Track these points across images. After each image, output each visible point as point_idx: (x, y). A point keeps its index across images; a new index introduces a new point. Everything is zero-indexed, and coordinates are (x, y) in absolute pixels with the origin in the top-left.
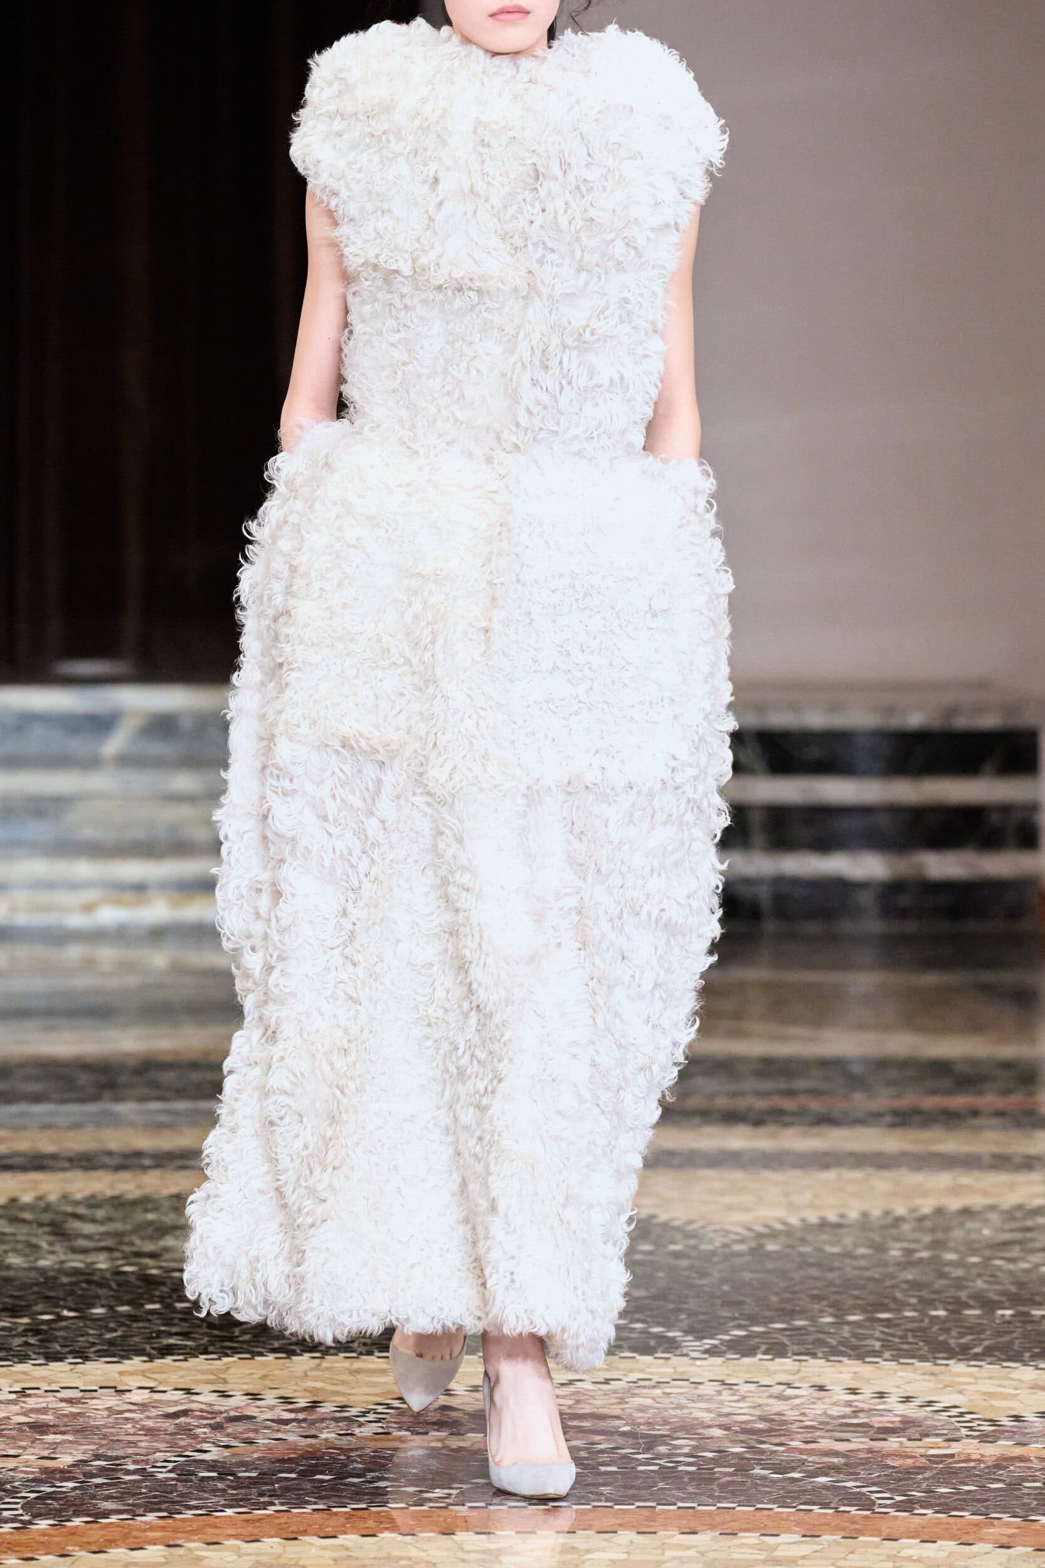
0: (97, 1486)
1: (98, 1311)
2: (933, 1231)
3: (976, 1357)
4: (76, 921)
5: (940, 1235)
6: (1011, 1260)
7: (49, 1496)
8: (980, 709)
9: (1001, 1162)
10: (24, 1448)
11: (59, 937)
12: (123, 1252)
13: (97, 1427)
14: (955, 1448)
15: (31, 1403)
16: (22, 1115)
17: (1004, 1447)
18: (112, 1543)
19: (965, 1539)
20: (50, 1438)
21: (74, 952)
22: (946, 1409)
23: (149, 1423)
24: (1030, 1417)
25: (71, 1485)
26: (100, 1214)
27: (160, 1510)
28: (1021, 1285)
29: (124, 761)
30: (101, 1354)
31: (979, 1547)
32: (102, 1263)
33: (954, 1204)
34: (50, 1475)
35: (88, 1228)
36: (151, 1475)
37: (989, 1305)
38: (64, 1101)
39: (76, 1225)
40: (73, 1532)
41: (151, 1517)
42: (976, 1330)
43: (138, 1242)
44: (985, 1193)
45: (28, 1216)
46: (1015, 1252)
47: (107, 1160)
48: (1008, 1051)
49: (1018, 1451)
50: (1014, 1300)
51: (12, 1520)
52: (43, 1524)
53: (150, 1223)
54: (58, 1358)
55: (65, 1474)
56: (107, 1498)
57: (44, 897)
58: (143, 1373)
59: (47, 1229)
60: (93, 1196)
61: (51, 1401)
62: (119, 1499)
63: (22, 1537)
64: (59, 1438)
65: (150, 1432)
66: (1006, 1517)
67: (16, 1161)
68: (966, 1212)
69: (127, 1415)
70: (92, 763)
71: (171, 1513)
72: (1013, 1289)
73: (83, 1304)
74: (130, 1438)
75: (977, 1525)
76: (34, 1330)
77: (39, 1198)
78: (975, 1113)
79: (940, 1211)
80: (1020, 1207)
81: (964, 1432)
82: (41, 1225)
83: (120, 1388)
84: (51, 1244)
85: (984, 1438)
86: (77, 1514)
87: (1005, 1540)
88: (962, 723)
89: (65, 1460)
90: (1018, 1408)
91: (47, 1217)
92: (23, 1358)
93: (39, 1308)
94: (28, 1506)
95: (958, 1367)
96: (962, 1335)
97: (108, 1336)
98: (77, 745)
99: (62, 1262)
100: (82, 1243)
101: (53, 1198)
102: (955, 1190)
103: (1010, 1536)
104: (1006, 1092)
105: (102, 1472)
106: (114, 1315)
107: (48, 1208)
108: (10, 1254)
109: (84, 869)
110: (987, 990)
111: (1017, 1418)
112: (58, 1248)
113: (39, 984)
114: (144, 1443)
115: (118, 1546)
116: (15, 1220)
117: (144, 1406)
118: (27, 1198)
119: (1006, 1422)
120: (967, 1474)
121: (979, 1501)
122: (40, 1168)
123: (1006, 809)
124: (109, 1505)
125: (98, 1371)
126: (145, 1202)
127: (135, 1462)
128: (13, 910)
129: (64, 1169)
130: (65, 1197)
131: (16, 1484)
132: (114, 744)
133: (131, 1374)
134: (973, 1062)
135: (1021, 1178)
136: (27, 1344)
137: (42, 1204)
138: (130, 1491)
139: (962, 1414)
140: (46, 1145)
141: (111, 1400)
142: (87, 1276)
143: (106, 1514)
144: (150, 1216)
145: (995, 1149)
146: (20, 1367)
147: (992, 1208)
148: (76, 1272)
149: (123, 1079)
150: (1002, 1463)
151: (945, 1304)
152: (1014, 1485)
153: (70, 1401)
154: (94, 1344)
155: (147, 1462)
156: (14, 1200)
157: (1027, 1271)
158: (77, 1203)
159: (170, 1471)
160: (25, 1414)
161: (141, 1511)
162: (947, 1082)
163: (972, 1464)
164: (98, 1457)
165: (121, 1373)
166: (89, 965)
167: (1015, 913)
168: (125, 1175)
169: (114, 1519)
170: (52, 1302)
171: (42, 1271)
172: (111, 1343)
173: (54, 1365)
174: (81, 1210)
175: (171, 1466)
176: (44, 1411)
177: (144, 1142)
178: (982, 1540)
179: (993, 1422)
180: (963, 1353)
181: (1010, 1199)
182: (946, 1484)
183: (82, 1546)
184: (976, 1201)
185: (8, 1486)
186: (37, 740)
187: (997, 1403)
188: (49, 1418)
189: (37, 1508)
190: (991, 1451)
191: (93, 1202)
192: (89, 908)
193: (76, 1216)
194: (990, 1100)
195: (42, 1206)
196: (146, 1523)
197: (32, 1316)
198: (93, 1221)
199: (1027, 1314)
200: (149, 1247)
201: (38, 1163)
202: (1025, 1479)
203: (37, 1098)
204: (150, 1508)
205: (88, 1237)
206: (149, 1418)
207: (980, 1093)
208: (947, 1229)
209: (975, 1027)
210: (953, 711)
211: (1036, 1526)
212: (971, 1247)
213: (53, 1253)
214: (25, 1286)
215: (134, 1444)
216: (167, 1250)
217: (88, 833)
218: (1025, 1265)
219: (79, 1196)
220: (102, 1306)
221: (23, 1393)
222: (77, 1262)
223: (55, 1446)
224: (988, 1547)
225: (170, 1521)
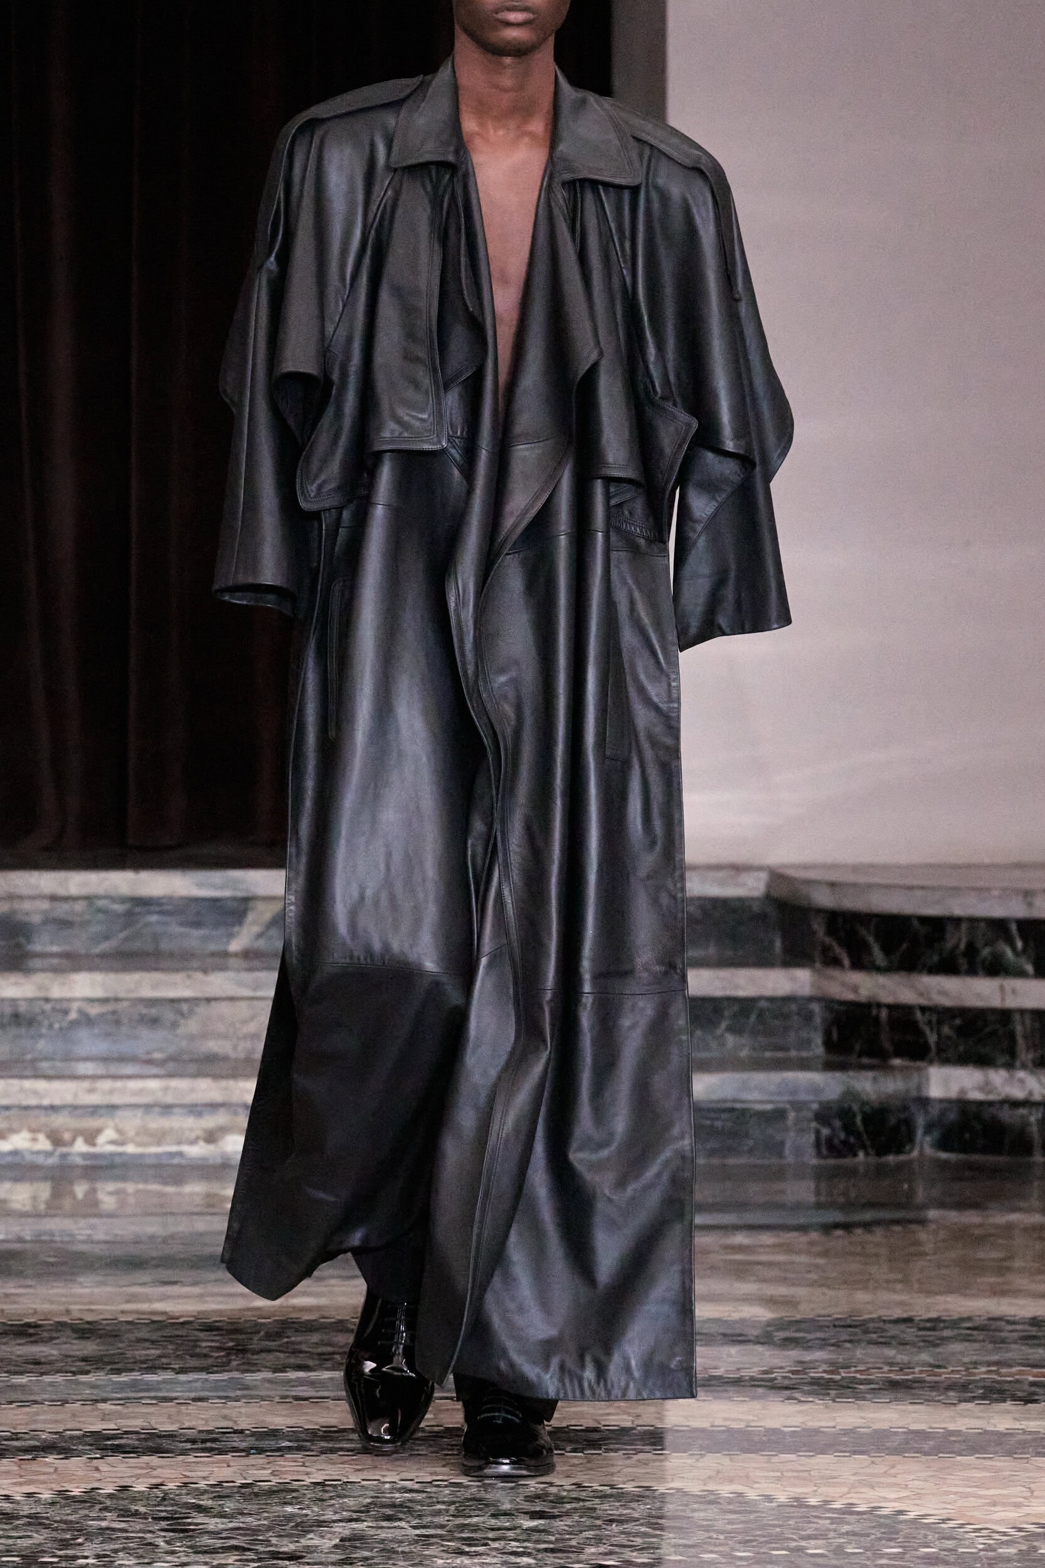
4: (197, 1151)
11: (176, 1171)
12: (257, 1552)
16: (134, 1385)
21: (193, 1190)
26: (229, 1506)
29: (252, 959)
35: (213, 1524)
38: (183, 1371)
39: (200, 1519)
43: (274, 1540)
45: (141, 1506)
47: (237, 1442)
53: (289, 1518)
57: (157, 1123)
59: (164, 1524)
60: (220, 1484)
67: (129, 1442)
70: (219, 960)
77: (156, 1487)
82: (157, 1519)
84: (167, 1543)
91: (165, 1510)
98: (197, 939)
100: (206, 1541)
101: (172, 1485)
107: (165, 1498)
108: (121, 1554)
112: (177, 1546)
113: (153, 1228)
116: (125, 1513)
118: (140, 1487)
122: (157, 1451)
126: (283, 1492)
129: (184, 1452)
130: (186, 1486)
132: (243, 936)
140: (162, 1420)
144: (289, 1509)
149: (256, 1343)
156: (124, 1488)
166: (212, 1204)
168: (260, 1460)
174: (206, 1502)
177: (280, 1419)
191: (220, 1491)
192: (211, 1136)
193: (200, 1509)
195: (158, 1495)
198: (222, 1515)
200: (288, 1547)
201: (156, 1445)
203: (152, 1366)
205: (215, 1534)
213: (173, 1553)
216: (309, 1550)
217: (210, 1046)
219: (202, 1485)
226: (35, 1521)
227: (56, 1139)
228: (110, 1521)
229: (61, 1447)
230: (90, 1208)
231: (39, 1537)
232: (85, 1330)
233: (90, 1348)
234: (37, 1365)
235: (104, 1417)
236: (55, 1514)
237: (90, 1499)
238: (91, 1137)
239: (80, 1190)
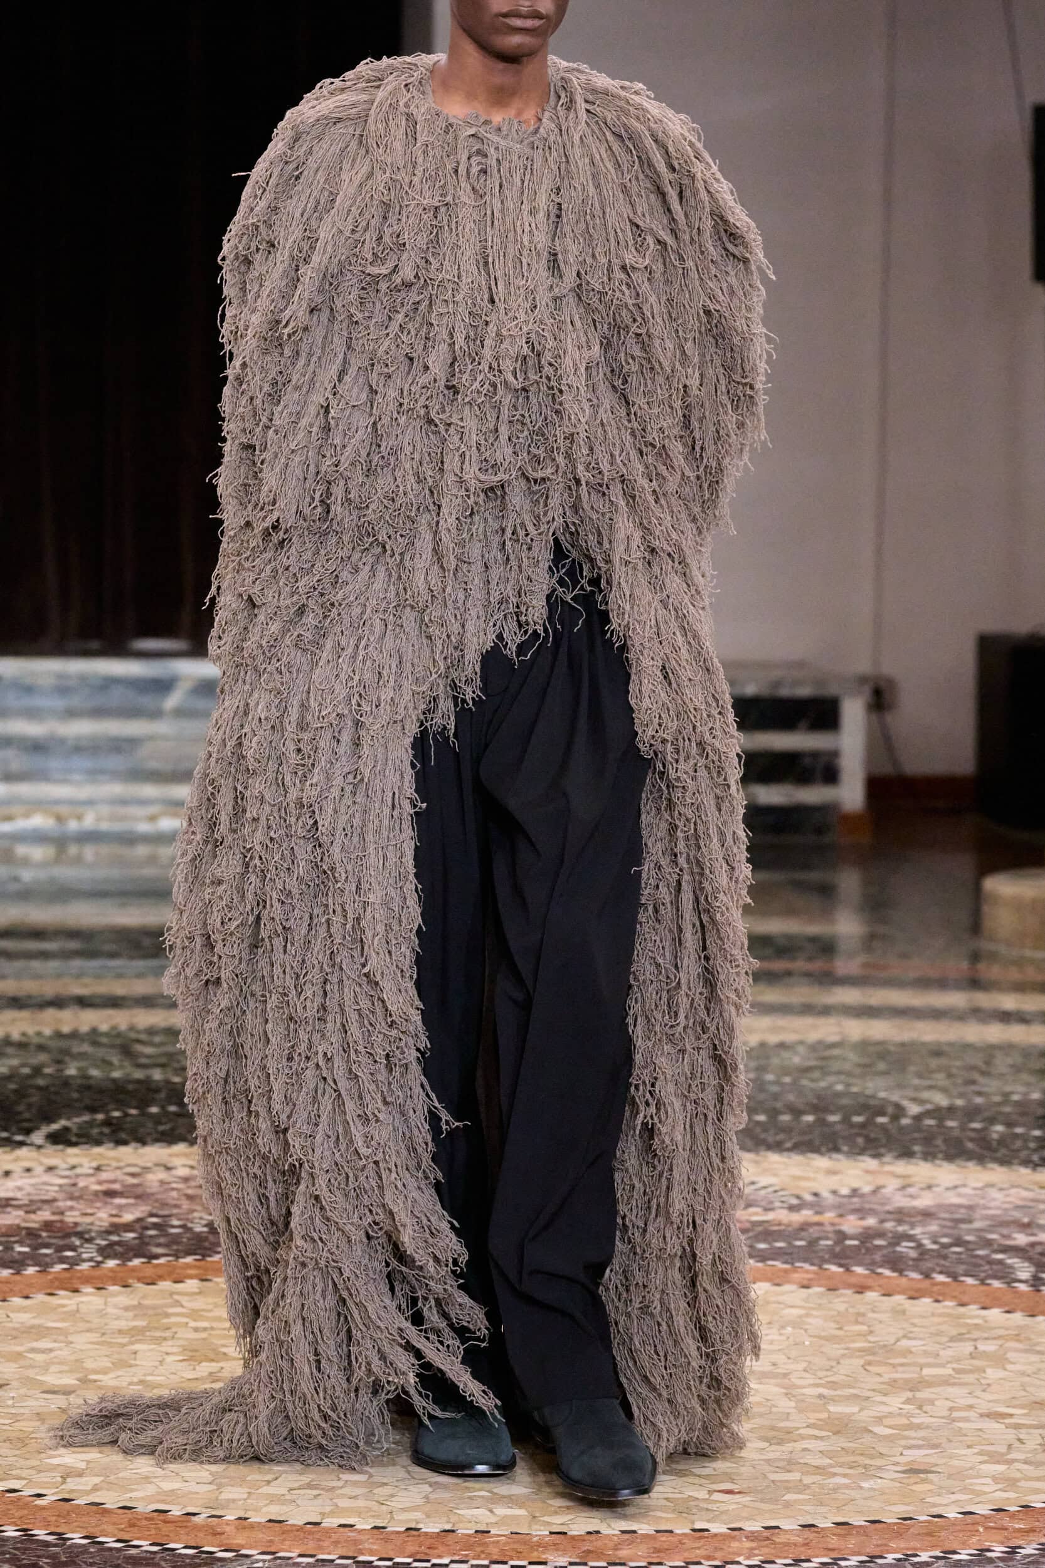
0: (151, 1237)
1: (154, 1110)
2: (758, 1058)
3: (789, 1150)
4: (143, 827)
5: (763, 1062)
6: (813, 1080)
7: (118, 1243)
8: (796, 683)
9: (808, 1009)
10: (98, 1208)
11: (130, 839)
13: (153, 1194)
14: (770, 1216)
15: (104, 1176)
17: (806, 1215)
18: (161, 1278)
19: (777, 1281)
20: (118, 1201)
21: (142, 851)
22: (765, 1188)
23: (190, 1192)
24: (825, 1194)
25: (132, 1235)
26: (157, 1039)
27: (195, 1254)
28: (819, 1097)
29: (180, 713)
30: (157, 1140)
31: (787, 1287)
32: (157, 1075)
33: (773, 1039)
34: (115, 1228)
35: (148, 1050)
36: (190, 1229)
37: (797, 1113)
38: (132, 958)
39: (139, 1048)
40: (134, 1269)
41: (189, 1260)
42: (787, 1130)
44: (795, 1031)
45: (104, 1040)
46: (816, 1074)
47: (161, 1001)
48: (813, 929)
49: (816, 1218)
50: (815, 1109)
51: (91, 1260)
52: (111, 1263)
54: (125, 1143)
55: (128, 1227)
56: (159, 1245)
57: (122, 810)
58: (186, 1155)
59: (118, 1050)
61: (118, 1174)
62: (166, 1246)
63: (97, 1273)
64: (123, 1201)
65: (190, 1198)
66: (807, 1266)
67: (98, 1001)
68: (782, 1046)
69: (174, 1185)
70: (156, 714)
71: (204, 1256)
72: (815, 1101)
73: (143, 1105)
74: (175, 1202)
75: (786, 1271)
76: (108, 1122)
77: (114, 1028)
78: (789, 974)
79: (763, 1045)
80: (820, 1042)
81: (777, 1204)
82: (114, 1047)
83: (169, 1165)
84: (120, 1061)
85: (792, 1208)
86: (137, 1256)
87: (805, 1282)
88: (785, 692)
89: (128, 1217)
90: (815, 1186)
91: (118, 1041)
92: (98, 1143)
93: (111, 1107)
94: (101, 1250)
95: (774, 1158)
96: (776, 1134)
97: (161, 1128)
98: (147, 701)
99: (128, 1075)
100: (143, 1061)
101: (123, 1027)
102: (774, 1030)
103: (810, 1280)
104: (810, 959)
105: (155, 1226)
106: (165, 1113)
107: (119, 1035)
108: (92, 1068)
109: (149, 790)
110: (800, 886)
111: (816, 1195)
112: (126, 1064)
113: (115, 873)
114: (186, 1205)
115: (165, 1280)
116: (95, 1043)
117: (186, 1180)
118: (104, 1027)
119: (809, 1198)
120: (779, 1235)
121: (786, 1254)
123: (815, 755)
124: (160, 1250)
125: (154, 1153)
127: (179, 1219)
128: (99, 819)
130: (132, 1028)
131: (93, 1234)
132: (172, 701)
133: (177, 1155)
134: (789, 937)
135: (822, 1021)
136: (101, 1133)
137: (114, 1033)
138: (175, 1240)
139: (776, 1191)
140: (119, 989)
141: (162, 1175)
142: (146, 1083)
143: (157, 1257)
145: (803, 1000)
146: (97, 1150)
147: (801, 1042)
148: (138, 1081)
150: (804, 1227)
151: (765, 1112)
152: (813, 1243)
153: (133, 1175)
154: (149, 1134)
155: (187, 1219)
156: (95, 1029)
157: (824, 1089)
158: (138, 1032)
159: (206, 1226)
160: (100, 1183)
161: (182, 1254)
162: (769, 951)
163: (782, 1228)
164: (152, 1215)
165: (170, 1155)
166: (152, 860)
167: (820, 831)
169: (162, 1261)
170: (121, 1104)
171: (114, 1081)
172: (163, 1133)
173: (123, 1150)
174: (143, 1037)
175: (204, 1222)
176: (114, 1181)
178: (789, 1282)
179: (798, 1197)
180: (777, 1147)
181: (813, 1037)
182: (765, 1241)
183: (139, 1280)
184: (790, 1037)
185: (87, 1236)
186: (116, 697)
187: (803, 1184)
188: (117, 1187)
189: (106, 1252)
190: (797, 1218)
191: (151, 1031)
192: (153, 818)
193: (138, 1041)
194: (800, 965)
195: (115, 1033)
196: (187, 1264)
197: (107, 1112)
198: (151, 1044)
199: (824, 1120)
201: (114, 1002)
202: (820, 1238)
203: (113, 955)
204: (189, 1253)
205: (148, 1057)
206: (189, 1187)
207: (793, 959)
208: (768, 1057)
209: (790, 912)
210: (777, 684)
211: (827, 1273)
212: (785, 1071)
213: (122, 1067)
214: (101, 1091)
215: (176, 1206)
217: (153, 765)
218: (823, 1084)
219: (141, 1027)
220: (157, 1106)
221: (98, 1169)
222: (139, 1074)
223: (120, 1207)
224: (792, 1287)
225: (203, 1263)
226: (41, 1048)
227: (60, 819)
228: (86, 1048)
229: (58, 1003)
230: (78, 860)
231: (43, 1057)
232: (73, 934)
233: (74, 945)
234: (45, 955)
235: (86, 986)
236: (53, 1044)
237: (74, 1035)
238: (79, 818)
239: (73, 850)
